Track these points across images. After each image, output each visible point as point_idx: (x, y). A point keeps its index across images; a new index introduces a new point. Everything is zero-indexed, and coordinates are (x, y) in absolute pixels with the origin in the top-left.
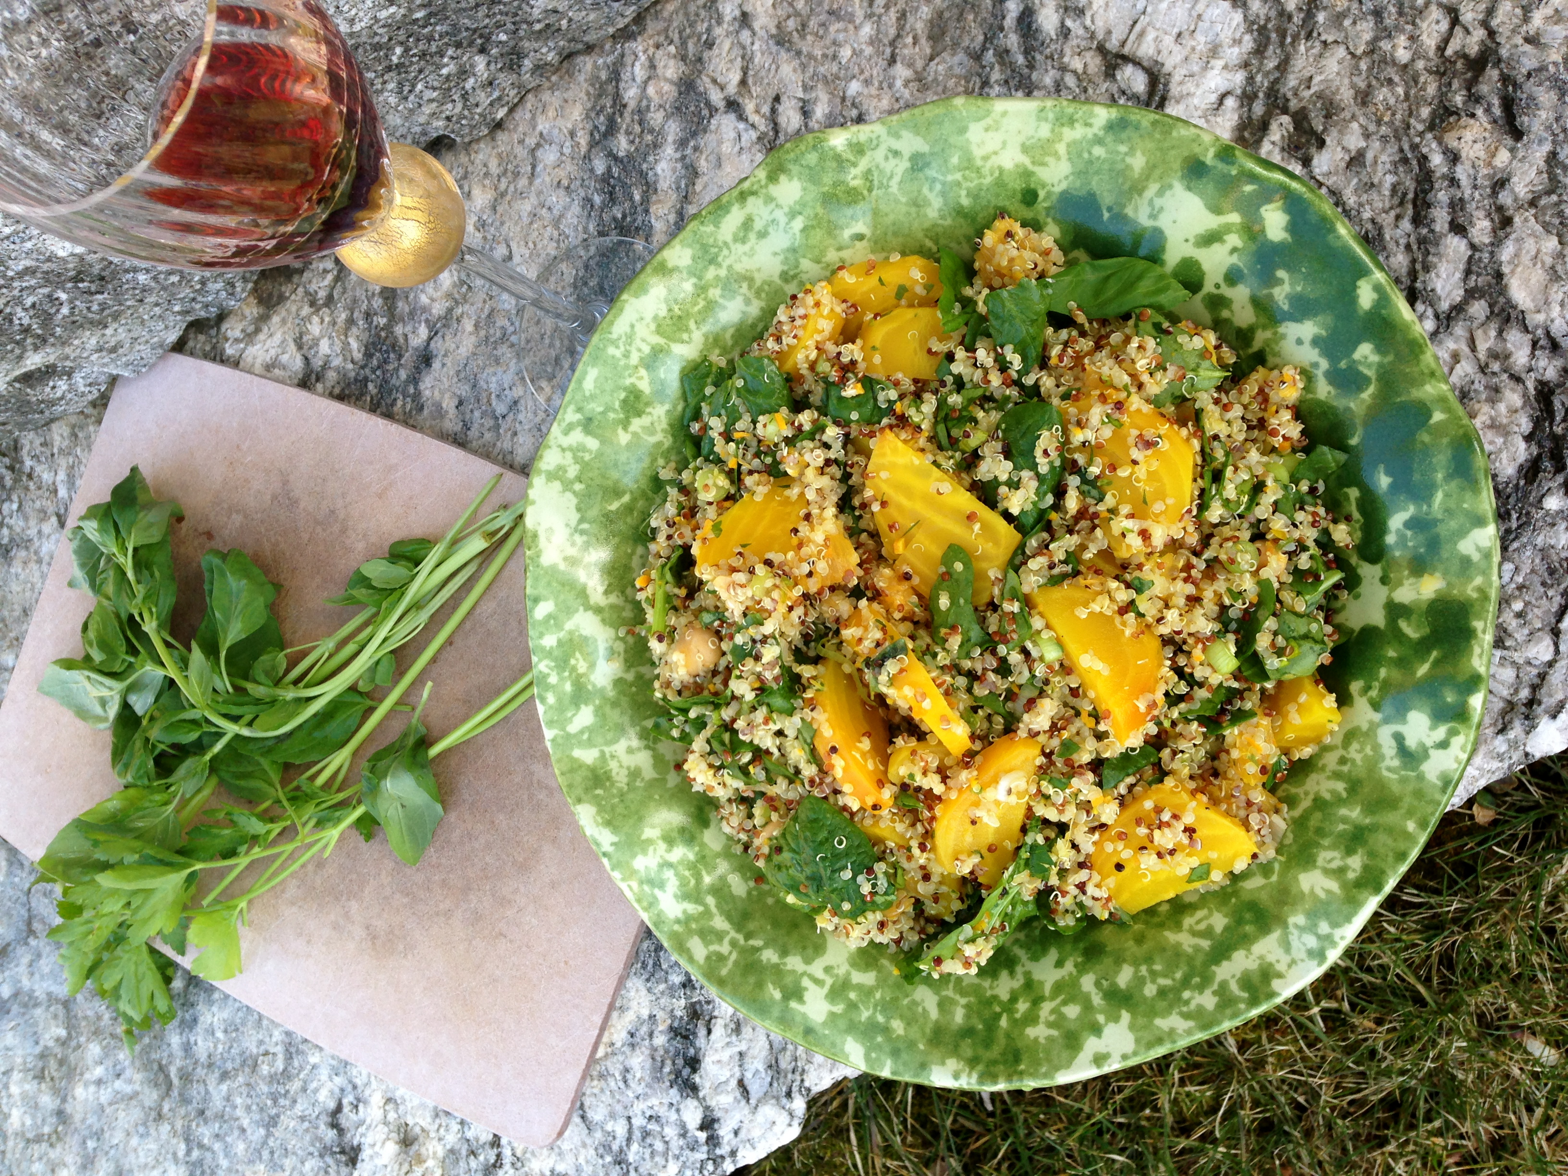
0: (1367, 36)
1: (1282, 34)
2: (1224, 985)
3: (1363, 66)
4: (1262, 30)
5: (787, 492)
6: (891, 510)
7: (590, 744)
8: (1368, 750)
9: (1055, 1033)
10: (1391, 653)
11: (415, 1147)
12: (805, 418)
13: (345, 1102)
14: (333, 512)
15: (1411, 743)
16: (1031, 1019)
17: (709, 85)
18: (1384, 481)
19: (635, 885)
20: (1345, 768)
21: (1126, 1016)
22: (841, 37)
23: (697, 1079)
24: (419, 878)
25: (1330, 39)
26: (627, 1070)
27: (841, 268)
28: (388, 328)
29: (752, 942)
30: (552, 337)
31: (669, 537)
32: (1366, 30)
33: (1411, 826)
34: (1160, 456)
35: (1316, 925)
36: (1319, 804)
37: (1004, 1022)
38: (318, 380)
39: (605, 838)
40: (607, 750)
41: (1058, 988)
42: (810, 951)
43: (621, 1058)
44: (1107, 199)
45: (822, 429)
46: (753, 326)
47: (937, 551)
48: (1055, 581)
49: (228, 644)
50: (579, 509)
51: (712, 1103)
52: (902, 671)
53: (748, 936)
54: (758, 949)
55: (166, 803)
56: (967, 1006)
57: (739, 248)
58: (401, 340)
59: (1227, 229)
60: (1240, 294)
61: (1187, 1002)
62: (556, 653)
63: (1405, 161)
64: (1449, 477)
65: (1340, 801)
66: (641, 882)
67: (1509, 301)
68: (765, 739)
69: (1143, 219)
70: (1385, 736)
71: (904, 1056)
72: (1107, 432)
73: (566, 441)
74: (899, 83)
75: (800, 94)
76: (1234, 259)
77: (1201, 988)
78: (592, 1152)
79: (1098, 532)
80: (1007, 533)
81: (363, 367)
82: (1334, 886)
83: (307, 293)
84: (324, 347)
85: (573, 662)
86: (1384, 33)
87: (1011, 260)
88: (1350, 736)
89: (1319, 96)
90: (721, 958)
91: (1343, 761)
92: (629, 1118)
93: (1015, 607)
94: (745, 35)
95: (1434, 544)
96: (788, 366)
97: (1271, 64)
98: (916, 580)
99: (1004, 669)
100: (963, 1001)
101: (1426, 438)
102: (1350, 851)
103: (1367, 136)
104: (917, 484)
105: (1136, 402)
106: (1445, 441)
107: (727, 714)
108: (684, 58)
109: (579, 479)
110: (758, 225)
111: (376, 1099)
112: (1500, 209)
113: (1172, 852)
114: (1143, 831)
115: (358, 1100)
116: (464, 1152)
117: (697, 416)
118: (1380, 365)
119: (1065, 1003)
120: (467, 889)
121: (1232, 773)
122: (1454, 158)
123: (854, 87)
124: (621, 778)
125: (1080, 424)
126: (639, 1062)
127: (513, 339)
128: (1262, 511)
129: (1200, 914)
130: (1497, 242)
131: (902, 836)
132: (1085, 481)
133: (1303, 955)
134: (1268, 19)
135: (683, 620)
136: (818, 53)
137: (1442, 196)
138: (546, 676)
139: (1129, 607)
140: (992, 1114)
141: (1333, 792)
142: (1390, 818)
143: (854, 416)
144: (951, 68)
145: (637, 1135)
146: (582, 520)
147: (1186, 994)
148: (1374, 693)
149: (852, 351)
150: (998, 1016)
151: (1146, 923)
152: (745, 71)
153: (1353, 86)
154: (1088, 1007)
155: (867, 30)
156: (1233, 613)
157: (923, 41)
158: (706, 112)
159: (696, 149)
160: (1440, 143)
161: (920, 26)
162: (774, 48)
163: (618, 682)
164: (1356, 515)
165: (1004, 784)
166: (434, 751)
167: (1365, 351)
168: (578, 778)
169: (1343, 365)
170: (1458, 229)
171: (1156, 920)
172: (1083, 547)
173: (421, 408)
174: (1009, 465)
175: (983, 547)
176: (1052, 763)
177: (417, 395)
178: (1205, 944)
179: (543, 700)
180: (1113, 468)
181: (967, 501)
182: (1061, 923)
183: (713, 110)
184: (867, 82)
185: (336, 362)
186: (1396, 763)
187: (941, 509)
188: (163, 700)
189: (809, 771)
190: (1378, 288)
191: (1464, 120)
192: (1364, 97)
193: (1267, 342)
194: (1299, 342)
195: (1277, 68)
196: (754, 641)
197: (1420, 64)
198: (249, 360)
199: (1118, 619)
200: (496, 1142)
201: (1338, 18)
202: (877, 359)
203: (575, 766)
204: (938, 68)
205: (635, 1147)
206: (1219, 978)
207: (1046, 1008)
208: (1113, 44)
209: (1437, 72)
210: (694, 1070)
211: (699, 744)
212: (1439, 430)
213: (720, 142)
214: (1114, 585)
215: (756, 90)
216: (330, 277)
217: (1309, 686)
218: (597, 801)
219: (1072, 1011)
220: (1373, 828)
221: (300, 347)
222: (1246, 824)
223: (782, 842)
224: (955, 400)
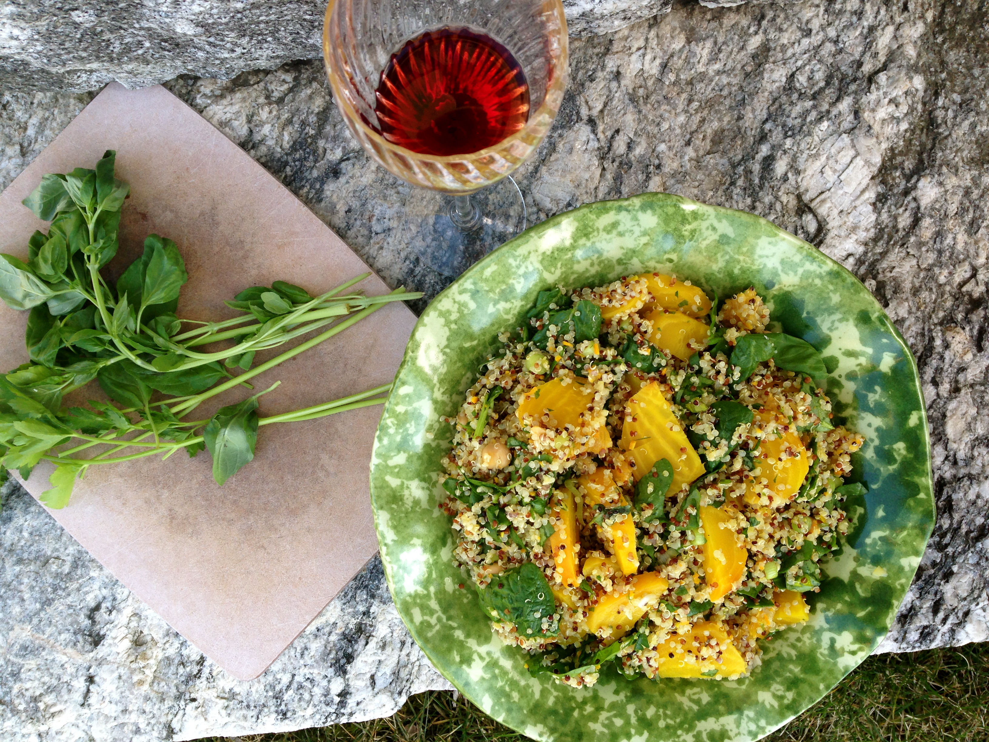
0: (930, 261)
1: (890, 238)
2: (699, 734)
3: (922, 275)
4: (882, 230)
5: (582, 389)
6: (636, 424)
7: (398, 475)
8: (814, 640)
9: (606, 731)
10: (847, 598)
11: (143, 648)
12: (610, 353)
13: (103, 605)
14: (242, 242)
15: (838, 646)
16: (593, 718)
17: (583, 104)
18: (881, 513)
19: (395, 567)
20: (799, 644)
21: (646, 734)
22: (666, 115)
23: (348, 667)
24: (219, 493)
25: (912, 252)
26: (306, 649)
27: (656, 274)
28: (315, 138)
29: (450, 623)
30: (429, 202)
31: (497, 379)
32: (931, 258)
33: (822, 686)
34: (794, 463)
35: (758, 720)
36: (779, 657)
37: (576, 714)
38: (253, 147)
39: (390, 536)
40: (406, 482)
41: (613, 706)
42: (482, 639)
43: (305, 640)
44: (809, 305)
45: (617, 363)
46: (588, 278)
47: (653, 458)
48: (717, 504)
49: (149, 303)
50: (448, 339)
51: (351, 683)
52: (622, 523)
53: (449, 618)
54: (453, 628)
55: (59, 384)
56: (556, 697)
57: (604, 235)
58: (321, 151)
59: (862, 354)
60: (850, 387)
61: (679, 737)
62: (401, 417)
63: (923, 335)
64: (914, 527)
65: (791, 660)
66: (400, 567)
67: (944, 431)
68: (519, 522)
69: (825, 328)
70: (826, 637)
71: (514, 714)
72: (772, 438)
73: (458, 298)
74: (687, 158)
75: (631, 136)
76: (857, 369)
77: (688, 731)
78: (262, 687)
79: (744, 486)
80: (699, 468)
81: (287, 154)
82: (776, 704)
83: (266, 89)
84: (266, 129)
85: (408, 425)
86: (939, 263)
87: (748, 315)
88: (805, 629)
89: (894, 279)
90: (430, 626)
91: (799, 640)
92: (293, 676)
93: (694, 512)
94: (614, 85)
95: (889, 554)
96: (607, 316)
97: (879, 250)
98: (635, 468)
99: (665, 536)
100: (555, 694)
101: (911, 502)
102: (789, 689)
103: (910, 313)
104: (659, 418)
105: (793, 428)
106: (921, 509)
107: (503, 500)
108: (574, 79)
109: (456, 322)
110: (621, 228)
111: (128, 612)
112: (957, 382)
113: (704, 659)
114: (697, 644)
115: (114, 608)
116: (176, 661)
117: (539, 316)
118: (905, 457)
119: (615, 716)
120: (250, 511)
121: (745, 627)
122: (947, 346)
123: (662, 147)
124: (409, 503)
125: (760, 427)
126: (316, 647)
127: (400, 188)
128: (819, 504)
129: (696, 690)
130: (950, 399)
131: (573, 603)
132: (748, 456)
133: (746, 732)
134: (887, 226)
135: (494, 434)
136: (651, 117)
137: (934, 362)
138: (388, 427)
139: (742, 531)
140: (454, 709)
141: (789, 654)
142: (813, 678)
143: (639, 365)
144: (717, 164)
145: (295, 686)
146: (447, 346)
147: (679, 732)
148: (830, 614)
149: (647, 325)
150: (573, 709)
151: (666, 685)
152: (605, 105)
153: (912, 282)
154: (628, 723)
155: (682, 119)
156: (783, 549)
157: (708, 141)
158: (574, 117)
159: (560, 136)
160: (943, 335)
161: (709, 131)
162: (627, 101)
163: (427, 446)
164: (855, 520)
165: (645, 600)
166: (263, 422)
167: (900, 447)
168: (384, 494)
169: (886, 447)
170: (935, 383)
171: (672, 685)
172: (732, 490)
173: (320, 201)
174: (716, 433)
175: (682, 468)
176: (669, 595)
177: (320, 191)
178: (695, 708)
179: (380, 440)
180: (766, 456)
181: (682, 439)
182: (627, 672)
183: (579, 119)
184: (670, 148)
185: (271, 142)
186: (826, 652)
187: (665, 436)
188: (79, 314)
189: (538, 550)
190: (920, 419)
191: (958, 329)
192: (916, 291)
193: (852, 417)
194: (869, 425)
195: (881, 254)
196: (541, 469)
197: (948, 288)
198: (211, 113)
199: (736, 535)
200: (201, 661)
201: (920, 244)
202: (658, 336)
203: (383, 486)
204: (711, 160)
205: (290, 692)
206: (698, 729)
207: (603, 715)
208: (806, 198)
209: (954, 296)
210: (349, 662)
211: (476, 508)
212: (920, 502)
213: (576, 139)
214: (742, 517)
215: (607, 119)
216: (286, 86)
217: (799, 597)
218: (391, 511)
219: (619, 722)
220: (803, 681)
221: (249, 121)
222: (744, 655)
223: (505, 582)
224: (695, 380)
